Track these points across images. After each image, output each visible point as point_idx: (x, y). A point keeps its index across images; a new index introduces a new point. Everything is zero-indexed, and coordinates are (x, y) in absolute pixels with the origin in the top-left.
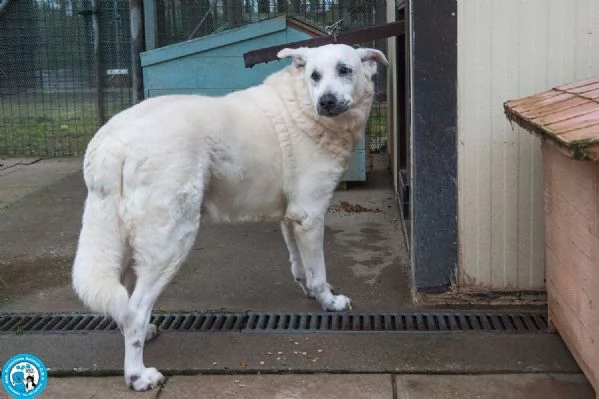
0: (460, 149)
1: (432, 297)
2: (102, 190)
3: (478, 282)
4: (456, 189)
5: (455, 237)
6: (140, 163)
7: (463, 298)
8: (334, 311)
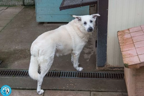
0: (108, 38)
1: (101, 68)
2: (34, 56)
3: (111, 65)
4: (107, 46)
5: (106, 56)
6: (42, 51)
7: (107, 68)
8: (79, 71)
